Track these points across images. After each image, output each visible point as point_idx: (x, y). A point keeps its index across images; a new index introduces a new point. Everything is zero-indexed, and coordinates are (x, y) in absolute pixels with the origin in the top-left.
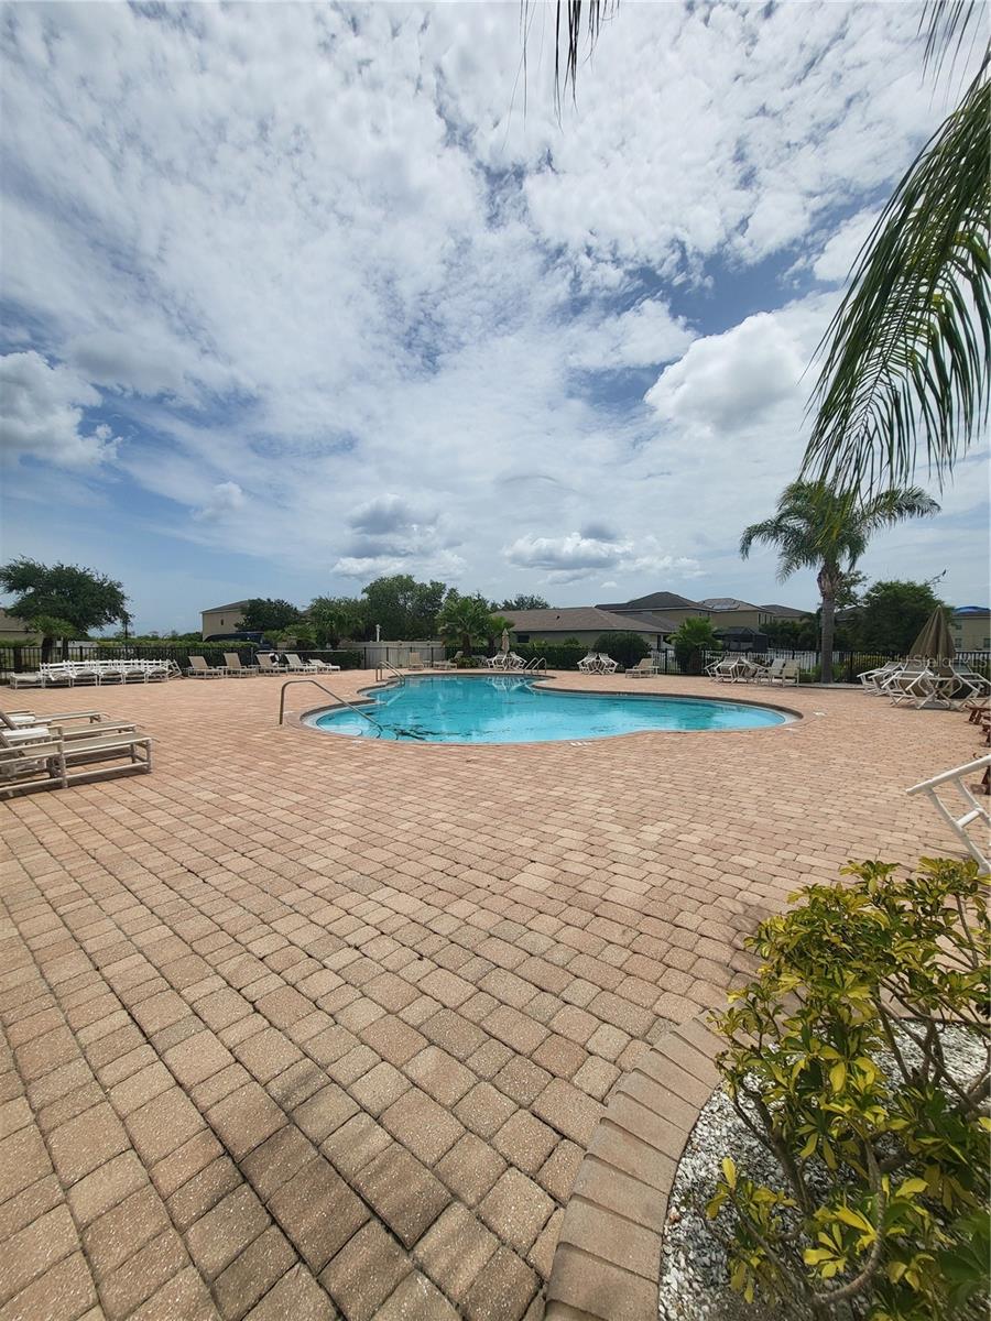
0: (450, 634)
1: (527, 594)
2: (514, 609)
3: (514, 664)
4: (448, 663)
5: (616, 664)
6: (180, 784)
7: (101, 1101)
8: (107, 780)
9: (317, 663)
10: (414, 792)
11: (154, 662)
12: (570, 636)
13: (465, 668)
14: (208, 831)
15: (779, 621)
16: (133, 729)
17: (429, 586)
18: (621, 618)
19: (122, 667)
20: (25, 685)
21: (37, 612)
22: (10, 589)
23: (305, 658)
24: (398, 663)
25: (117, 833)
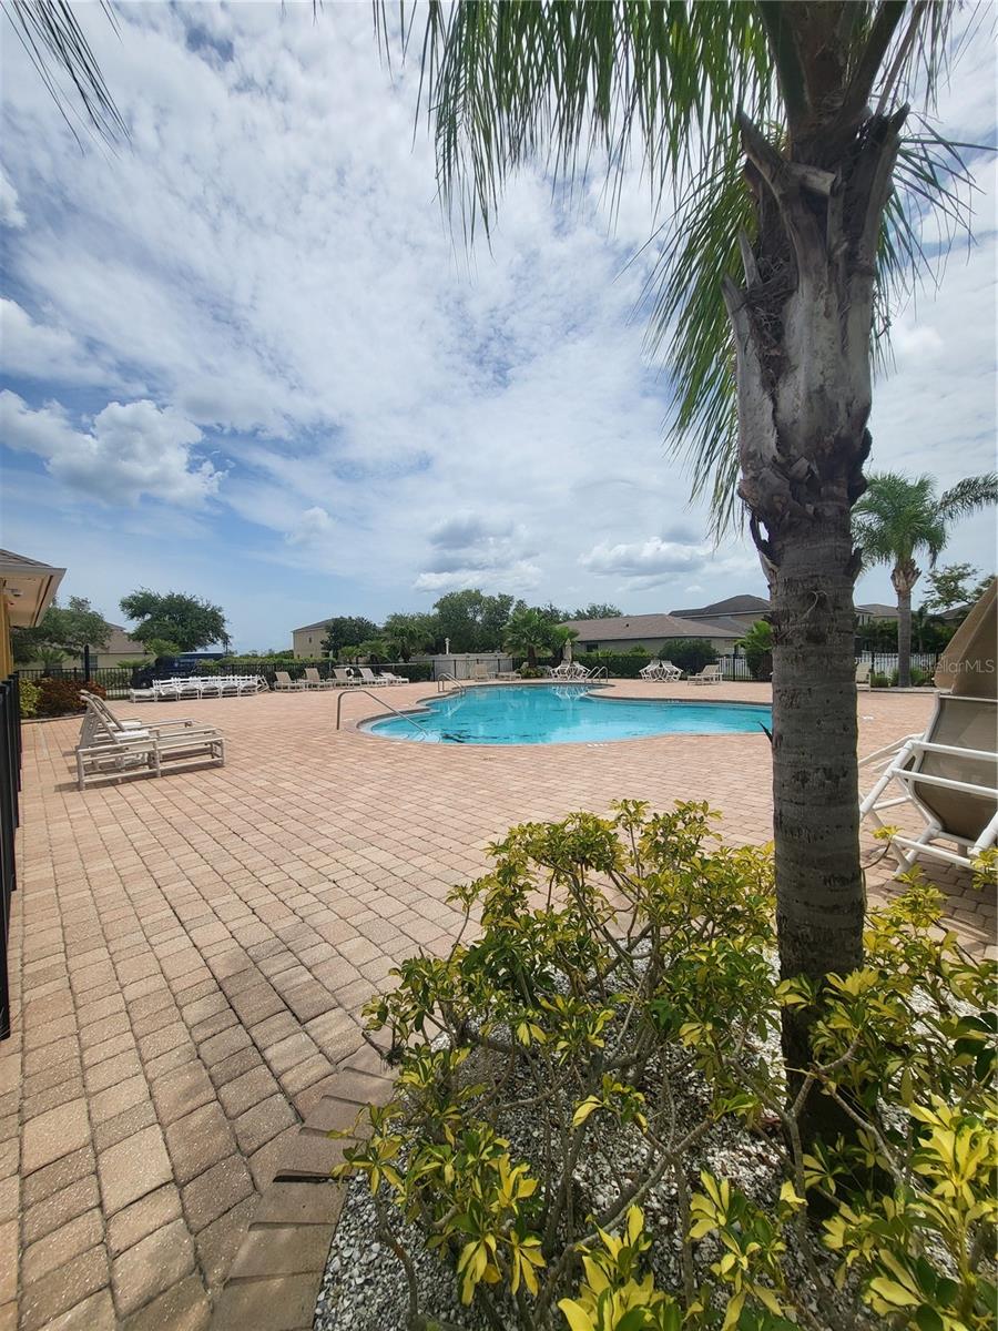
0: (516, 646)
1: (599, 602)
2: (585, 618)
3: (577, 673)
4: (514, 674)
5: (680, 671)
6: (244, 775)
7: (177, 1021)
8: (191, 772)
9: (388, 676)
10: (427, 782)
11: (246, 677)
12: (636, 645)
13: (530, 678)
14: (255, 808)
15: (879, 621)
16: (214, 732)
17: (497, 599)
18: (694, 624)
19: (218, 682)
20: (141, 699)
21: (153, 636)
22: (132, 616)
23: (377, 672)
24: (465, 673)
25: (190, 808)
